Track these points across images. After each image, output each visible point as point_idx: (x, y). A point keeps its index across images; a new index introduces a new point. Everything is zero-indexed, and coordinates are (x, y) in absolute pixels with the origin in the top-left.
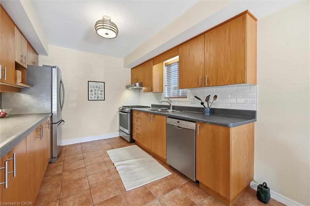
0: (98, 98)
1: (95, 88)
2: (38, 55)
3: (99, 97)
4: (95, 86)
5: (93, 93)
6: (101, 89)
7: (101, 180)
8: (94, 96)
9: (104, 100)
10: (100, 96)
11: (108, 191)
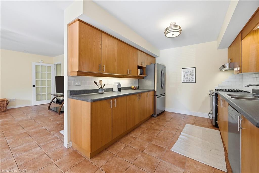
0: (189, 81)
1: (187, 73)
2: (155, 58)
3: (191, 81)
4: (187, 71)
5: (186, 77)
6: (192, 74)
7: (165, 136)
8: (186, 79)
9: (195, 83)
10: (191, 79)
11: (162, 143)
